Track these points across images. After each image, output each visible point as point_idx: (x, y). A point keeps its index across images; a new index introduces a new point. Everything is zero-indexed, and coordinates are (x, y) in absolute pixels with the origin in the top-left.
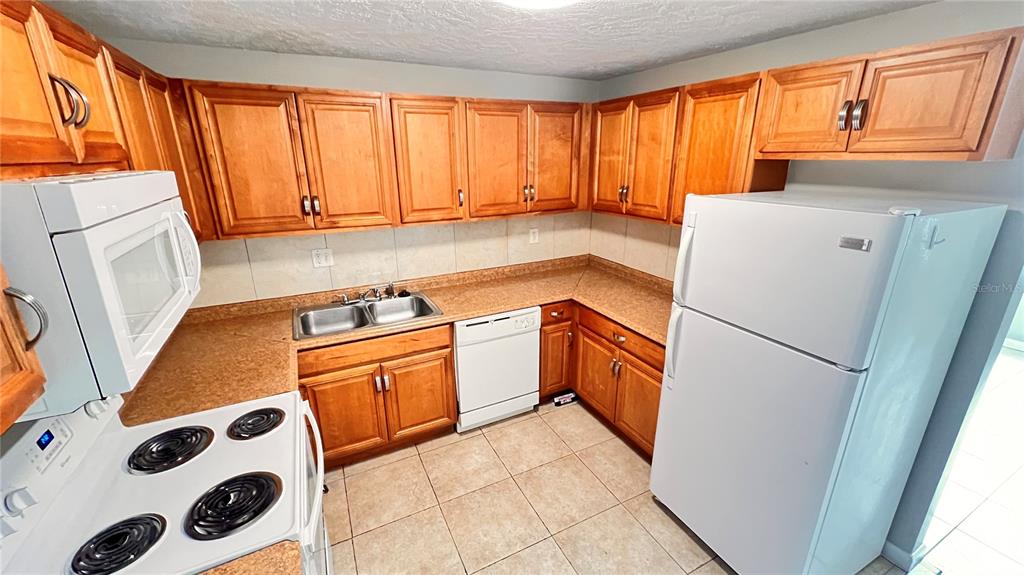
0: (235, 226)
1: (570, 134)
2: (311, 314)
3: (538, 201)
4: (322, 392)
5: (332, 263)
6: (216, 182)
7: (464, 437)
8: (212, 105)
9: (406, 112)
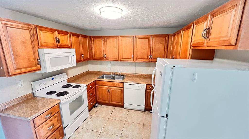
0: (94, 58)
1: (164, 42)
2: (105, 75)
3: (153, 59)
4: (99, 89)
5: (111, 67)
6: (93, 51)
7: (125, 109)
8: (93, 39)
9: (122, 39)
